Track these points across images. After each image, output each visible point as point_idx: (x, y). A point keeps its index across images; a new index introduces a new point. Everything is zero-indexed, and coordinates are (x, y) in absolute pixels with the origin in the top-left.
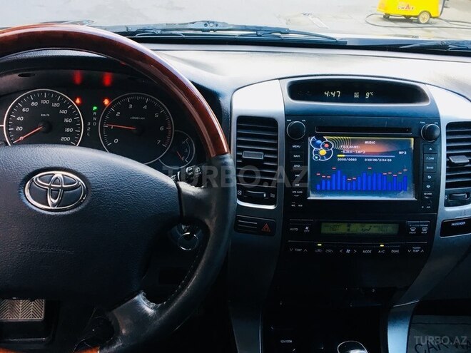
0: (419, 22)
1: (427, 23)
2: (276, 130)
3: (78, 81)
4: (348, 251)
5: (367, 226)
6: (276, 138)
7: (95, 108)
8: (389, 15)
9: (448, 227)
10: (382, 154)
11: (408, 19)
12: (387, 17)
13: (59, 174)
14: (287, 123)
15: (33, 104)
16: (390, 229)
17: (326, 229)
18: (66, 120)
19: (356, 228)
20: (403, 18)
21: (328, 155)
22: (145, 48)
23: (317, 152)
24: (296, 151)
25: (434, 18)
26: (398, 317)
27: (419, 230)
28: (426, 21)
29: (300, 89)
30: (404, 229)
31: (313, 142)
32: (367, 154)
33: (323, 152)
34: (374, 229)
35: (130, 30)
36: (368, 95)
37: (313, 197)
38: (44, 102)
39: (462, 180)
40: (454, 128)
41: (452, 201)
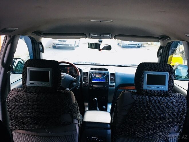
6: (88, 75)
9: (110, 86)
14: (89, 73)
22: (75, 65)
24: (90, 76)
26: (110, 103)
27: (106, 86)
29: (92, 69)
30: (104, 86)
33: (94, 76)
37: (92, 82)
39: (112, 80)
40: (111, 74)
41: (111, 83)
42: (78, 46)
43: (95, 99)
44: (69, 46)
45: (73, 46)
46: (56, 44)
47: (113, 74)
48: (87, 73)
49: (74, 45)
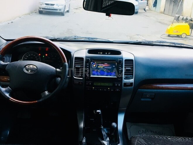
0: (182, 37)
1: (185, 38)
2: (83, 61)
3: (40, 49)
4: (100, 90)
5: (105, 84)
6: (83, 62)
7: (44, 56)
8: (170, 35)
9: (125, 84)
10: (108, 66)
11: (178, 36)
12: (169, 36)
13: (31, 66)
14: (86, 59)
15: (29, 55)
16: (111, 84)
17: (95, 84)
18: (37, 59)
19: (103, 84)
20: (176, 36)
21: (96, 66)
23: (93, 66)
24: (88, 65)
25: (188, 36)
27: (118, 85)
28: (185, 37)
29: (91, 51)
30: (114, 85)
31: (92, 63)
32: (105, 66)
34: (107, 84)
35: (55, 38)
36: (109, 53)
37: (92, 76)
38: (32, 55)
39: (129, 73)
40: (127, 61)
41: (126, 78)
42: (68, 11)
43: (98, 111)
44: (58, 11)
45: (62, 11)
46: (43, 9)
47: (129, 62)
48: (82, 59)
49: (64, 11)
